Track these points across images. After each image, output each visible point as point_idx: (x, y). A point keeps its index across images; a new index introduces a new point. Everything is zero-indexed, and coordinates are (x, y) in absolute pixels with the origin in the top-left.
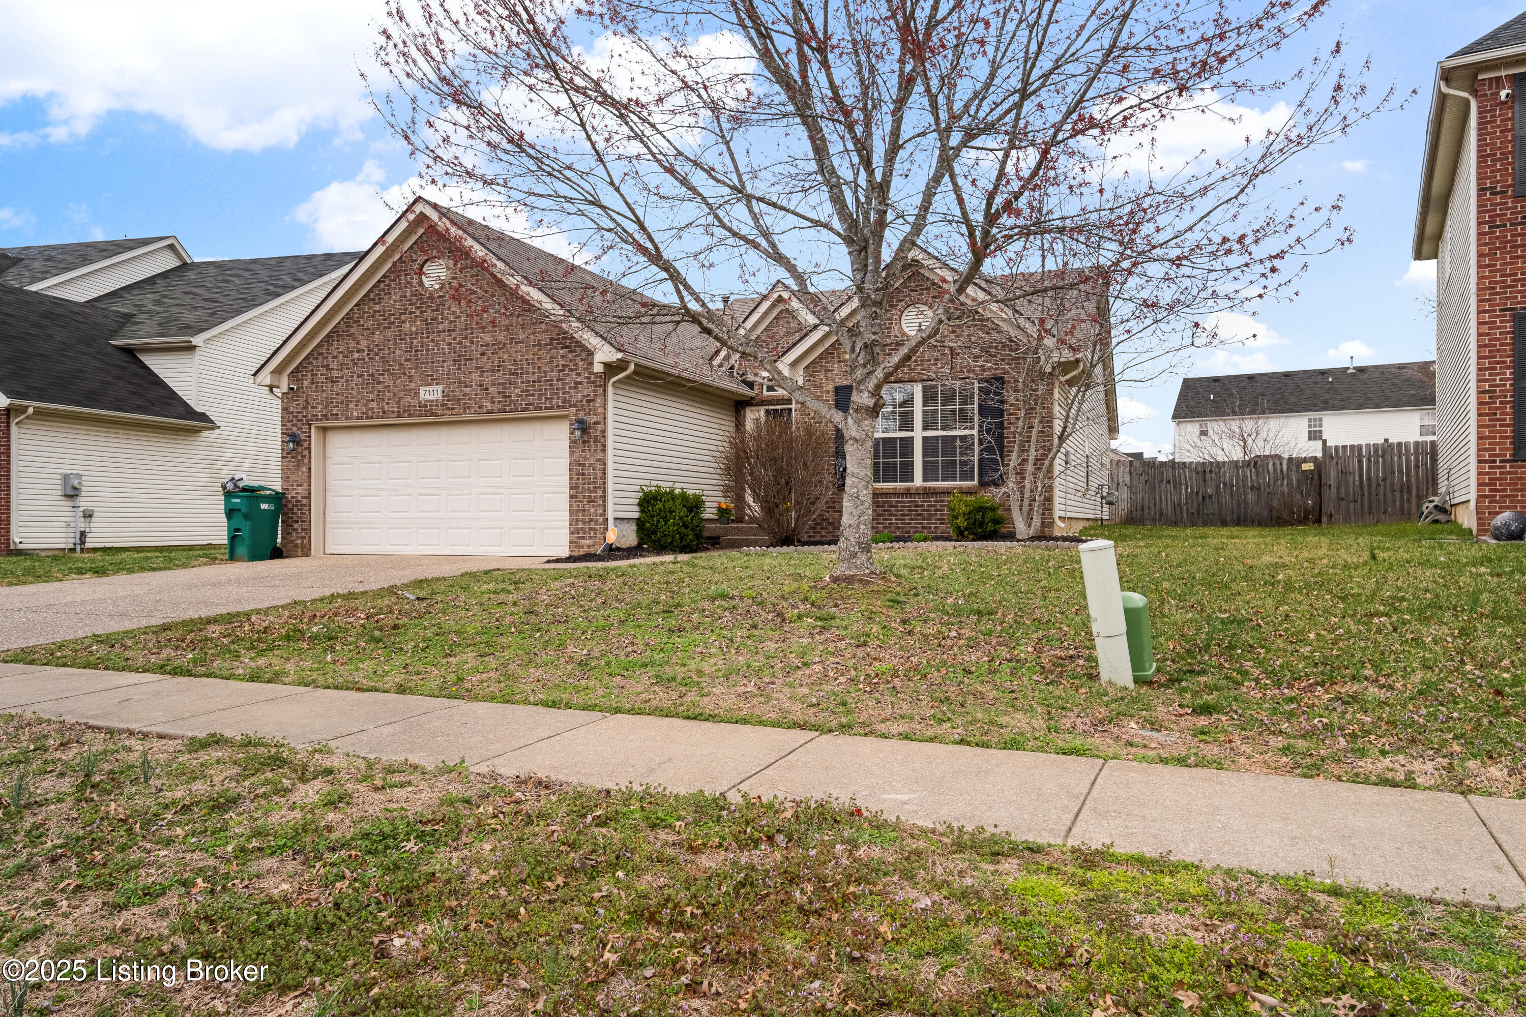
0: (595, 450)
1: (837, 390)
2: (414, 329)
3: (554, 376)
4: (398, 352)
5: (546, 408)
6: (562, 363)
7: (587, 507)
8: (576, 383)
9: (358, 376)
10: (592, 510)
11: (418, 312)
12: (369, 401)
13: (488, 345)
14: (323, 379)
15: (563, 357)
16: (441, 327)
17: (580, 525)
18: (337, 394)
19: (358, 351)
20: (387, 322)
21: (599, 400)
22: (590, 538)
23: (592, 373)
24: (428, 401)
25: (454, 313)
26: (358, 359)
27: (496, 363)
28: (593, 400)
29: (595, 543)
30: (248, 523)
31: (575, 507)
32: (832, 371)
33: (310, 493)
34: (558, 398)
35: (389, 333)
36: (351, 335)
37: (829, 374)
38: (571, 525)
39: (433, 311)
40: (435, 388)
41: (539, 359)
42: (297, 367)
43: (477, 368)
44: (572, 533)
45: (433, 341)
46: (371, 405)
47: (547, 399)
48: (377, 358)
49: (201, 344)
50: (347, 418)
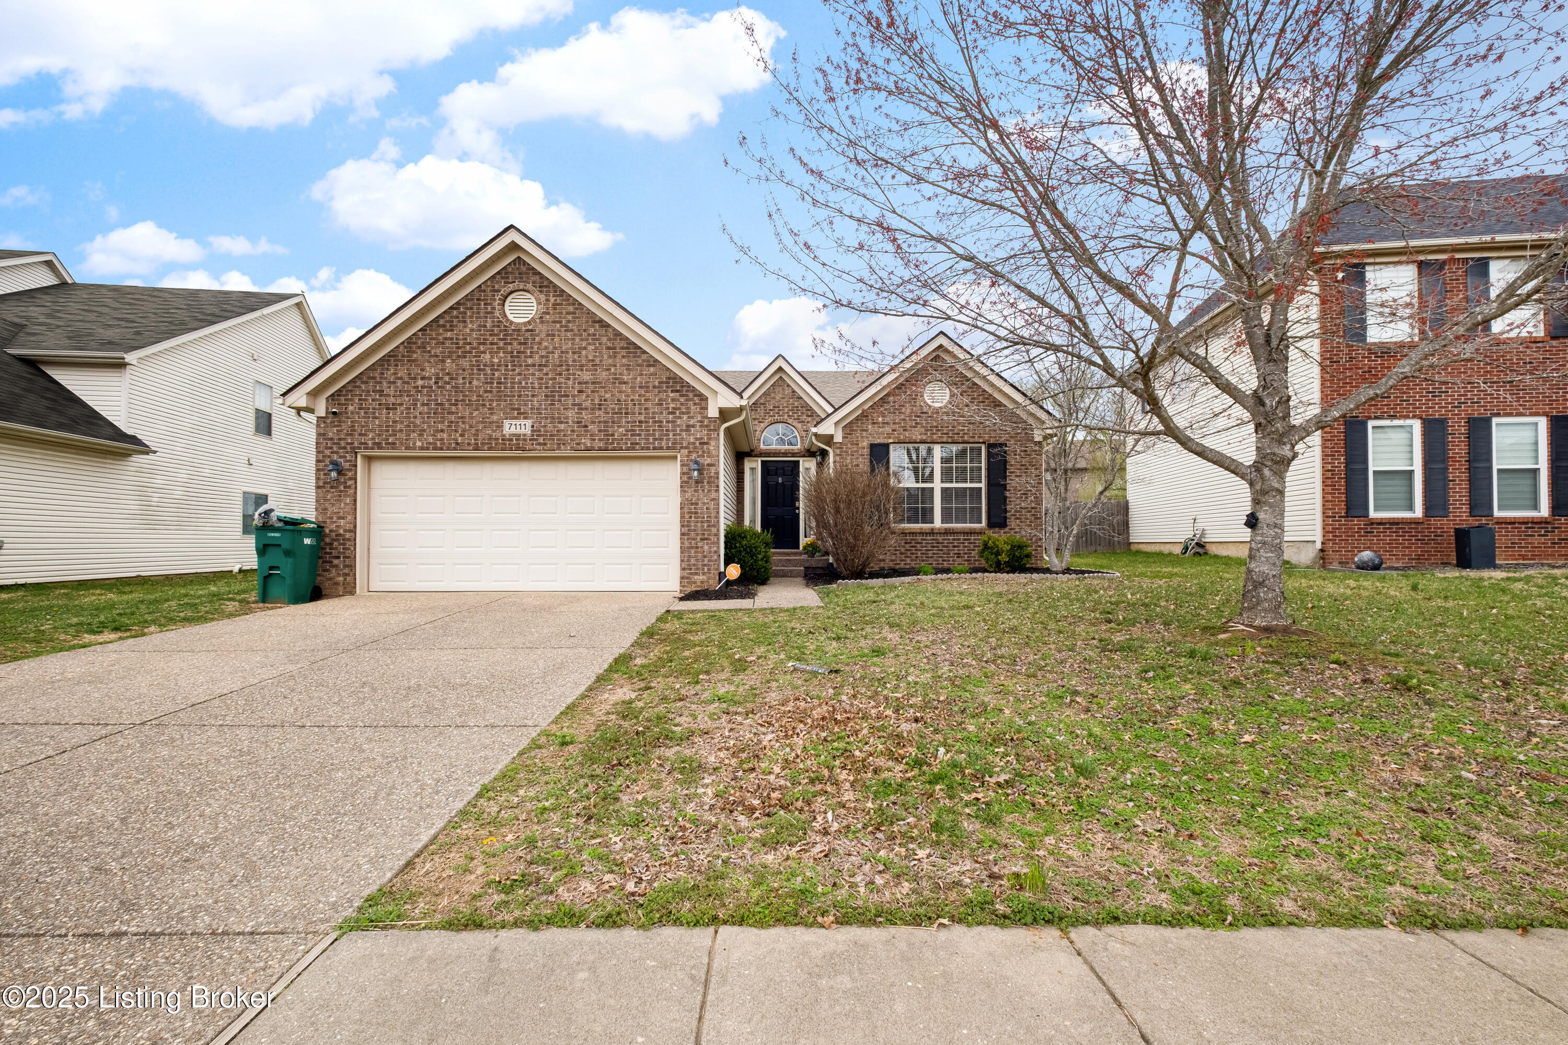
0: (709, 491)
1: (873, 446)
2: (496, 360)
3: (664, 417)
4: (475, 383)
5: (655, 448)
6: (672, 405)
7: (700, 544)
8: (688, 426)
9: (423, 405)
10: (706, 547)
11: (501, 344)
12: (437, 431)
13: (586, 383)
14: (375, 404)
15: (673, 400)
16: (530, 361)
17: (693, 561)
18: (395, 422)
19: (423, 378)
20: (460, 350)
21: (713, 443)
22: (704, 574)
23: (707, 417)
24: (514, 435)
25: (546, 348)
26: (423, 387)
27: (597, 401)
28: (707, 443)
29: (709, 578)
30: (290, 560)
31: (687, 544)
32: (866, 430)
33: (355, 527)
34: (668, 440)
35: (465, 363)
36: (414, 361)
37: (864, 434)
38: (682, 561)
39: (520, 344)
40: (523, 422)
41: (646, 400)
42: (339, 390)
43: (574, 405)
44: (683, 569)
45: (520, 374)
46: (439, 436)
47: (655, 439)
48: (448, 387)
49: (134, 362)
50: (407, 448)
